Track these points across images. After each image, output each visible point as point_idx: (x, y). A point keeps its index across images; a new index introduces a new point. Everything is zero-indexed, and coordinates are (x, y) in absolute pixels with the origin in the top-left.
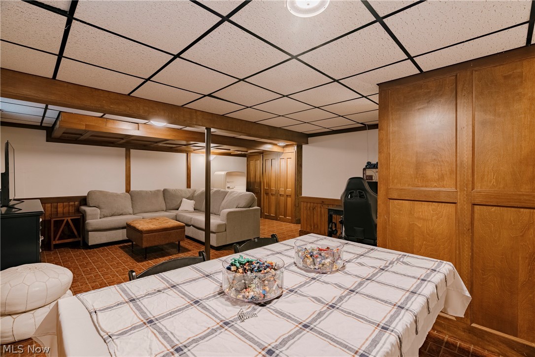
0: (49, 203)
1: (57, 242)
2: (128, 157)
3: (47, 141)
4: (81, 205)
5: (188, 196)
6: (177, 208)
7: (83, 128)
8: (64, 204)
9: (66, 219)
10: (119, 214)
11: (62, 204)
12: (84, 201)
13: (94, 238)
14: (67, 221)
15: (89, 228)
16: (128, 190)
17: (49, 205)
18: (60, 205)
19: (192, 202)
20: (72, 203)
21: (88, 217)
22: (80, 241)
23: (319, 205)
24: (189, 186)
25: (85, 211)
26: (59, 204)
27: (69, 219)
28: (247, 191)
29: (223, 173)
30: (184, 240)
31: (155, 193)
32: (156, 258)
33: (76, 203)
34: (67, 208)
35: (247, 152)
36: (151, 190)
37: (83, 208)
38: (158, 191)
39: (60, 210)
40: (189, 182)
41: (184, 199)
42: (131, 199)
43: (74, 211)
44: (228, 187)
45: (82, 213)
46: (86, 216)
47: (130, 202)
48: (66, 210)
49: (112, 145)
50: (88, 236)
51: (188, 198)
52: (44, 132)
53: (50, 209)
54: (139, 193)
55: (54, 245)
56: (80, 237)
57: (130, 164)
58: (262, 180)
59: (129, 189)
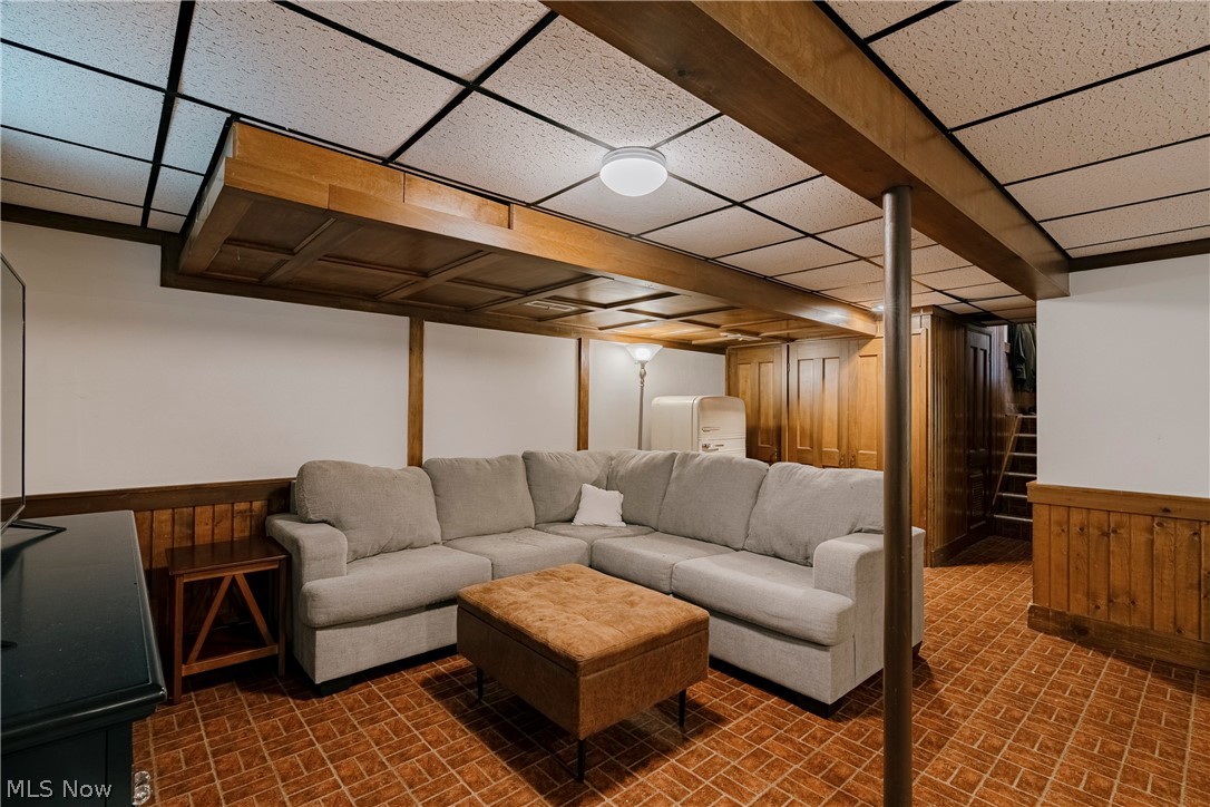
0: (165, 509)
1: (197, 667)
2: (416, 345)
3: (164, 284)
4: (270, 512)
5: (594, 477)
6: (568, 516)
7: (320, 199)
8: (217, 508)
9: (228, 575)
10: (404, 545)
11: (209, 508)
12: (282, 496)
13: (335, 655)
14: (234, 580)
15: (320, 617)
16: (415, 460)
17: (165, 515)
18: (203, 514)
19: (615, 497)
20: (242, 506)
21: (309, 569)
22: (276, 657)
23: (1145, 521)
24: (582, 443)
25: (295, 542)
26: (198, 510)
27: (239, 573)
28: (748, 456)
29: (690, 401)
30: (702, 677)
31: (503, 465)
32: (622, 776)
33: (257, 505)
34: (226, 524)
35: (757, 334)
36: (489, 457)
37: (285, 525)
38: (510, 458)
39: (203, 531)
40: (582, 430)
41: (587, 488)
42: (434, 486)
43: (247, 534)
44: (706, 446)
45: (284, 551)
46: (301, 564)
47: (432, 498)
48: (222, 533)
49: (370, 305)
50: (314, 646)
51: (596, 483)
52: (154, 253)
53: (169, 528)
54: (455, 466)
55: (185, 678)
56: (276, 640)
57: (421, 371)
58: (784, 422)
59: (418, 452)
